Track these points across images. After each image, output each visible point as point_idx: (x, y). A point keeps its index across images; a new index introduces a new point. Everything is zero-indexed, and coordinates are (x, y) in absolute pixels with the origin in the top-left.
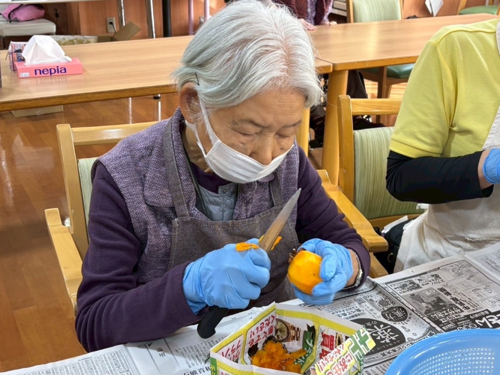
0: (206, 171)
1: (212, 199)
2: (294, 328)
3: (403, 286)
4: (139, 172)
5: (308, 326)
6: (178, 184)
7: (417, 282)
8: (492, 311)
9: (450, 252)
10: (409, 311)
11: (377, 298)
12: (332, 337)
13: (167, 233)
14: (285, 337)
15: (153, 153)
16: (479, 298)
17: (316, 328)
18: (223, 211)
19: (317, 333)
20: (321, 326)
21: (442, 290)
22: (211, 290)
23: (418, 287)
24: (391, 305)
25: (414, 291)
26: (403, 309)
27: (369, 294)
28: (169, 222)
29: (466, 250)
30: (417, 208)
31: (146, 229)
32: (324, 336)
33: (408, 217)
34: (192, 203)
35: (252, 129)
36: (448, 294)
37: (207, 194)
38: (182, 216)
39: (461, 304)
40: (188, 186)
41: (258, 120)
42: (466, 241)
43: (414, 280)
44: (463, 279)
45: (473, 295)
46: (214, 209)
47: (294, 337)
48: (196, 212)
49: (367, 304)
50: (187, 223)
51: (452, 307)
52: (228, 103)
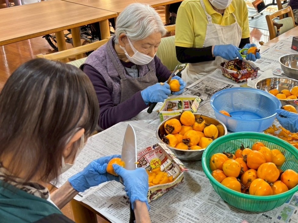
0: (126, 61)
1: (130, 71)
2: (174, 103)
3: (195, 88)
4: (104, 66)
5: (179, 101)
6: (119, 67)
7: (198, 86)
8: (222, 88)
9: (200, 77)
10: (201, 93)
11: (190, 92)
12: (188, 102)
13: (119, 85)
14: (172, 107)
15: (107, 58)
16: (217, 86)
17: (182, 101)
18: (135, 74)
19: (182, 102)
20: (183, 100)
21: (206, 86)
22: (153, 97)
23: (199, 87)
24: (195, 93)
25: (198, 88)
26: (199, 93)
27: (187, 91)
28: (118, 81)
29: (205, 75)
30: (180, 67)
31: (112, 85)
32: (185, 102)
33: (179, 70)
34: (125, 73)
35: (149, 46)
36: (208, 87)
37: (128, 69)
38: (123, 78)
39: (213, 89)
40: (122, 68)
41: (150, 43)
42: (204, 72)
43: (197, 85)
44: (210, 82)
45: (215, 86)
46: (131, 74)
47: (175, 106)
48: (127, 76)
49: (187, 94)
50: (125, 80)
51: (211, 90)
52: (140, 39)
